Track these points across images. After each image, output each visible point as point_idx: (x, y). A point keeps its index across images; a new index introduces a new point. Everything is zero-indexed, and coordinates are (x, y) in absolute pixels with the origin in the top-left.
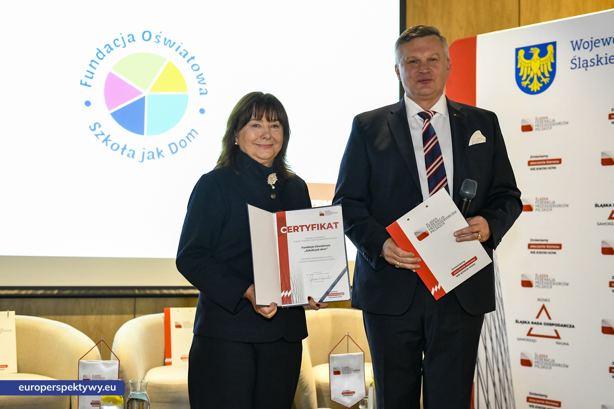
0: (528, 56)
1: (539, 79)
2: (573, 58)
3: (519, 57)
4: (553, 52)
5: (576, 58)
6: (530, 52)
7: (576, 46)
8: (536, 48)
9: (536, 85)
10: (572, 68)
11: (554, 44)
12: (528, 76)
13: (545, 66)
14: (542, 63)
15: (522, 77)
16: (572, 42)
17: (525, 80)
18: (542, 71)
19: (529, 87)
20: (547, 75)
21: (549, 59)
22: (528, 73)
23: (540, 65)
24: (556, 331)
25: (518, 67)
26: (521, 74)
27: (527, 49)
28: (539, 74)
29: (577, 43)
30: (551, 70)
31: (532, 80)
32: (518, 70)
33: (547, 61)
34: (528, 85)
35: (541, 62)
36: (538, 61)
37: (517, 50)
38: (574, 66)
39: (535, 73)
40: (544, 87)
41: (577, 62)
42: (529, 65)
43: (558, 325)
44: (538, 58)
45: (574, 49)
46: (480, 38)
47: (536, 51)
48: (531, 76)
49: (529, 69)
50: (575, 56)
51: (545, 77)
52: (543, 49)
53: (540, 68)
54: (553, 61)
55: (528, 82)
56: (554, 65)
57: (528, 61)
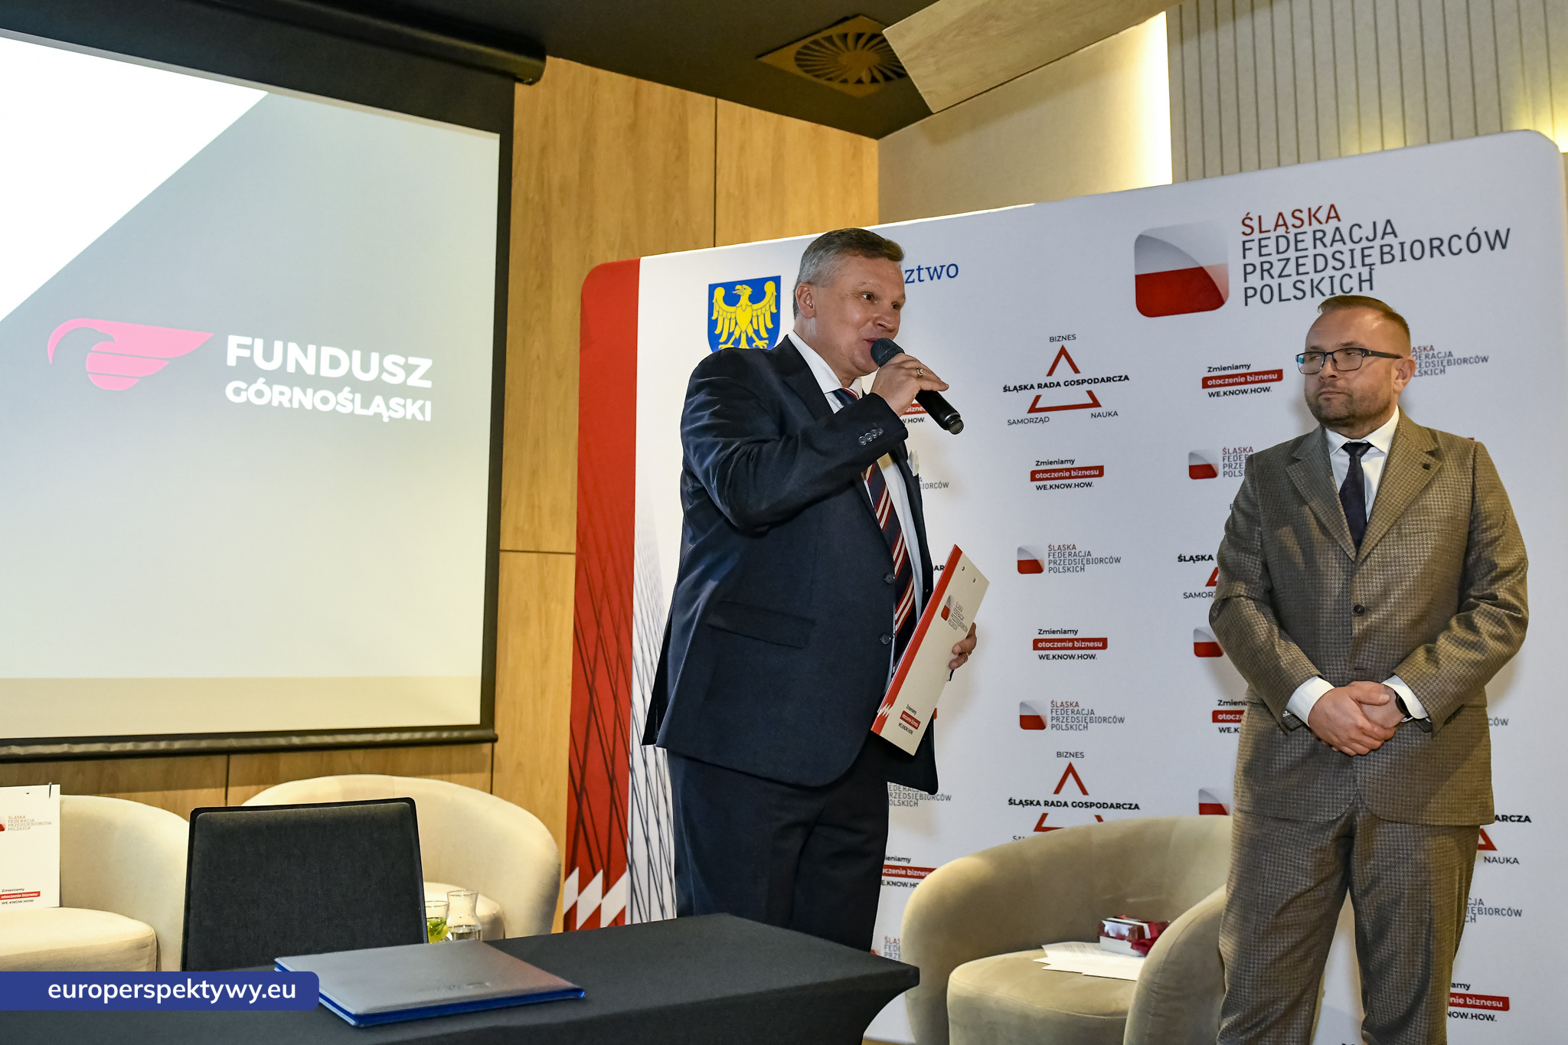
0: (732, 299)
1: (750, 341)
3: (714, 301)
4: (775, 294)
6: (734, 292)
8: (744, 286)
11: (776, 280)
12: (730, 335)
13: (761, 320)
14: (755, 315)
15: (720, 335)
17: (726, 342)
18: (756, 328)
20: (764, 334)
21: (768, 306)
22: (731, 331)
23: (753, 317)
25: (714, 318)
26: (717, 332)
27: (729, 287)
28: (751, 333)
30: (770, 326)
31: (738, 343)
32: (712, 324)
33: (763, 309)
35: (753, 310)
36: (749, 309)
37: (712, 288)
39: (744, 331)
42: (733, 317)
44: (750, 304)
46: (646, 262)
47: (746, 292)
48: (737, 334)
49: (733, 322)
51: (761, 338)
52: (757, 288)
53: (751, 322)
54: (774, 311)
55: (730, 346)
56: (775, 319)
57: (732, 309)
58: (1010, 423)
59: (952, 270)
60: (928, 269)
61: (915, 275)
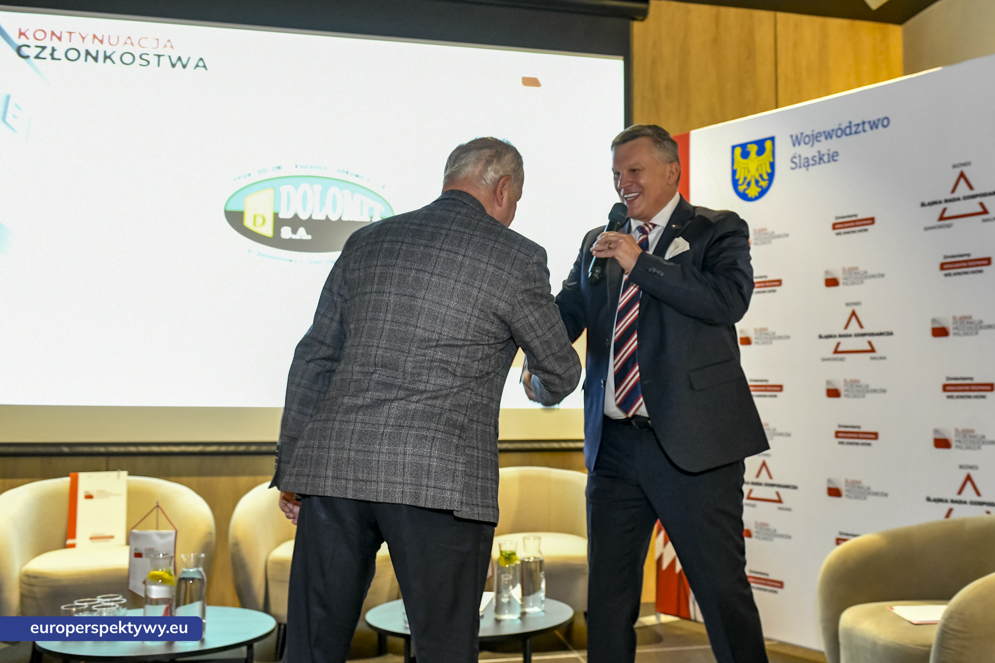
0: (745, 155)
1: (757, 182)
2: (791, 155)
3: (735, 156)
4: (772, 149)
5: (797, 155)
6: (747, 150)
7: (796, 141)
8: (753, 145)
9: (753, 191)
10: (792, 169)
11: (772, 139)
12: (745, 179)
13: (764, 166)
14: (759, 163)
15: (738, 180)
16: (792, 136)
17: (742, 184)
18: (760, 172)
19: (747, 192)
20: (766, 177)
21: (767, 158)
22: (745, 176)
23: (758, 165)
24: (778, 494)
25: (735, 167)
26: (737, 177)
27: (743, 146)
28: (757, 177)
29: (797, 137)
30: (769, 171)
31: (749, 184)
32: (734, 172)
33: (765, 161)
34: (745, 190)
35: (758, 161)
36: (756, 160)
37: (734, 147)
38: (793, 165)
39: (753, 175)
40: (763, 192)
41: (796, 160)
42: (746, 166)
43: (779, 486)
44: (756, 156)
45: (794, 145)
46: (693, 134)
47: (753, 149)
48: (749, 179)
49: (747, 171)
50: (795, 154)
51: (763, 180)
52: (760, 144)
55: (744, 186)
56: (772, 165)
57: (745, 161)
58: (927, 229)
59: (885, 122)
60: (869, 122)
61: (861, 128)
